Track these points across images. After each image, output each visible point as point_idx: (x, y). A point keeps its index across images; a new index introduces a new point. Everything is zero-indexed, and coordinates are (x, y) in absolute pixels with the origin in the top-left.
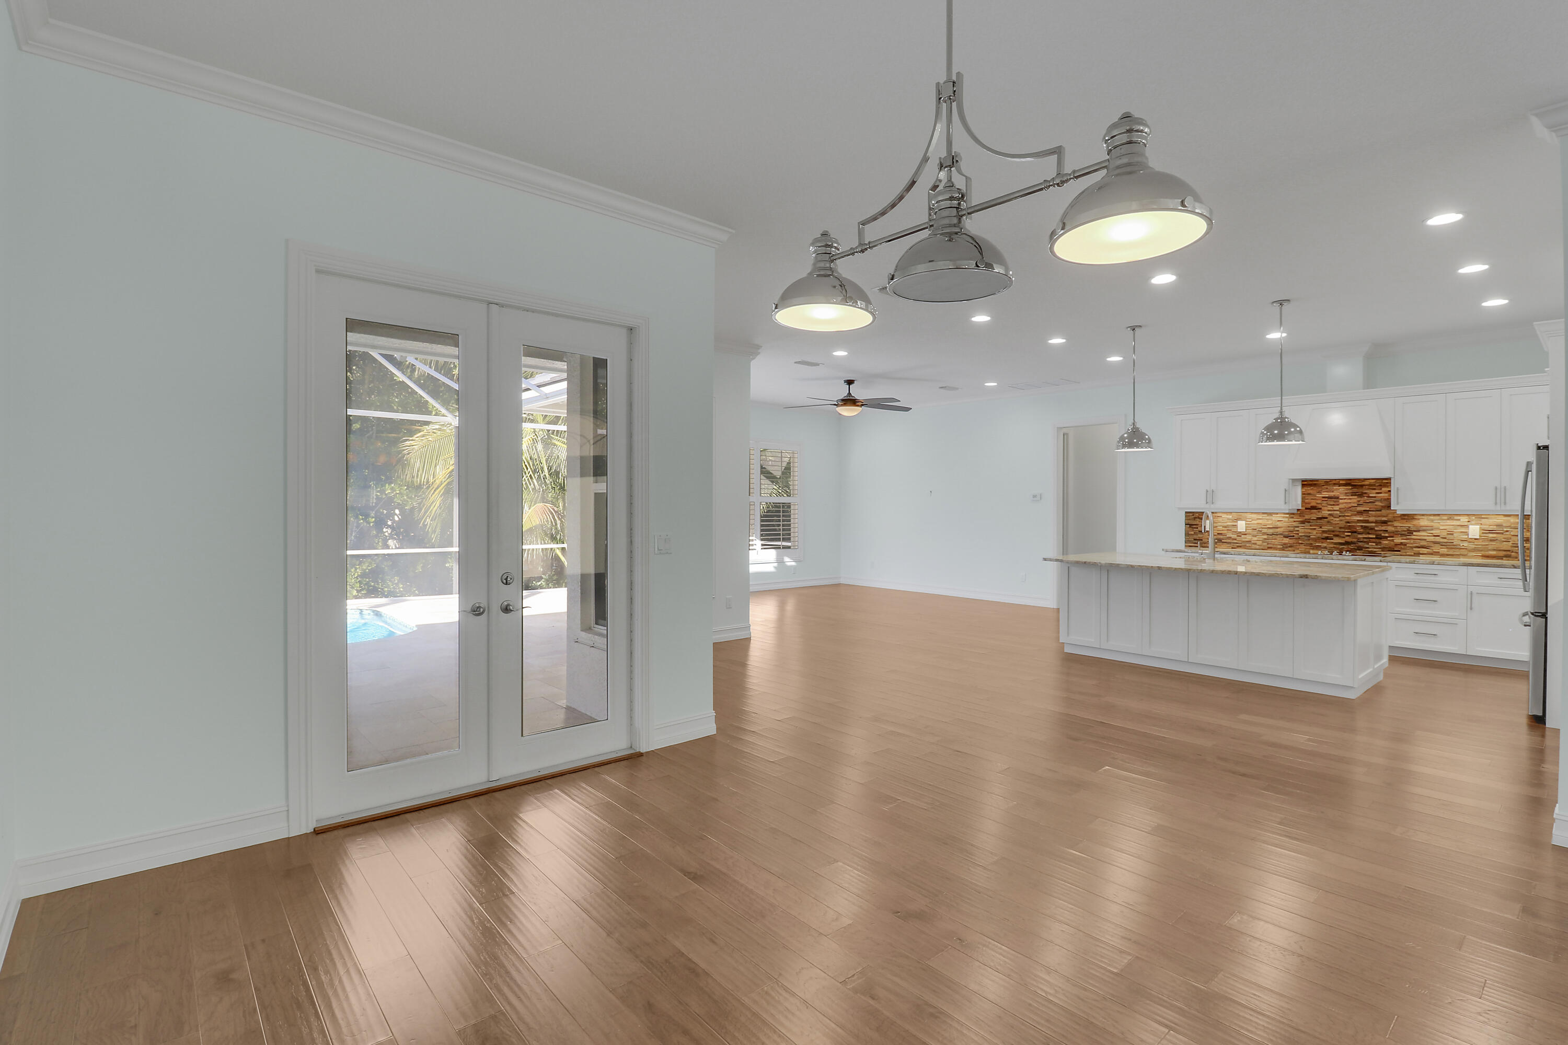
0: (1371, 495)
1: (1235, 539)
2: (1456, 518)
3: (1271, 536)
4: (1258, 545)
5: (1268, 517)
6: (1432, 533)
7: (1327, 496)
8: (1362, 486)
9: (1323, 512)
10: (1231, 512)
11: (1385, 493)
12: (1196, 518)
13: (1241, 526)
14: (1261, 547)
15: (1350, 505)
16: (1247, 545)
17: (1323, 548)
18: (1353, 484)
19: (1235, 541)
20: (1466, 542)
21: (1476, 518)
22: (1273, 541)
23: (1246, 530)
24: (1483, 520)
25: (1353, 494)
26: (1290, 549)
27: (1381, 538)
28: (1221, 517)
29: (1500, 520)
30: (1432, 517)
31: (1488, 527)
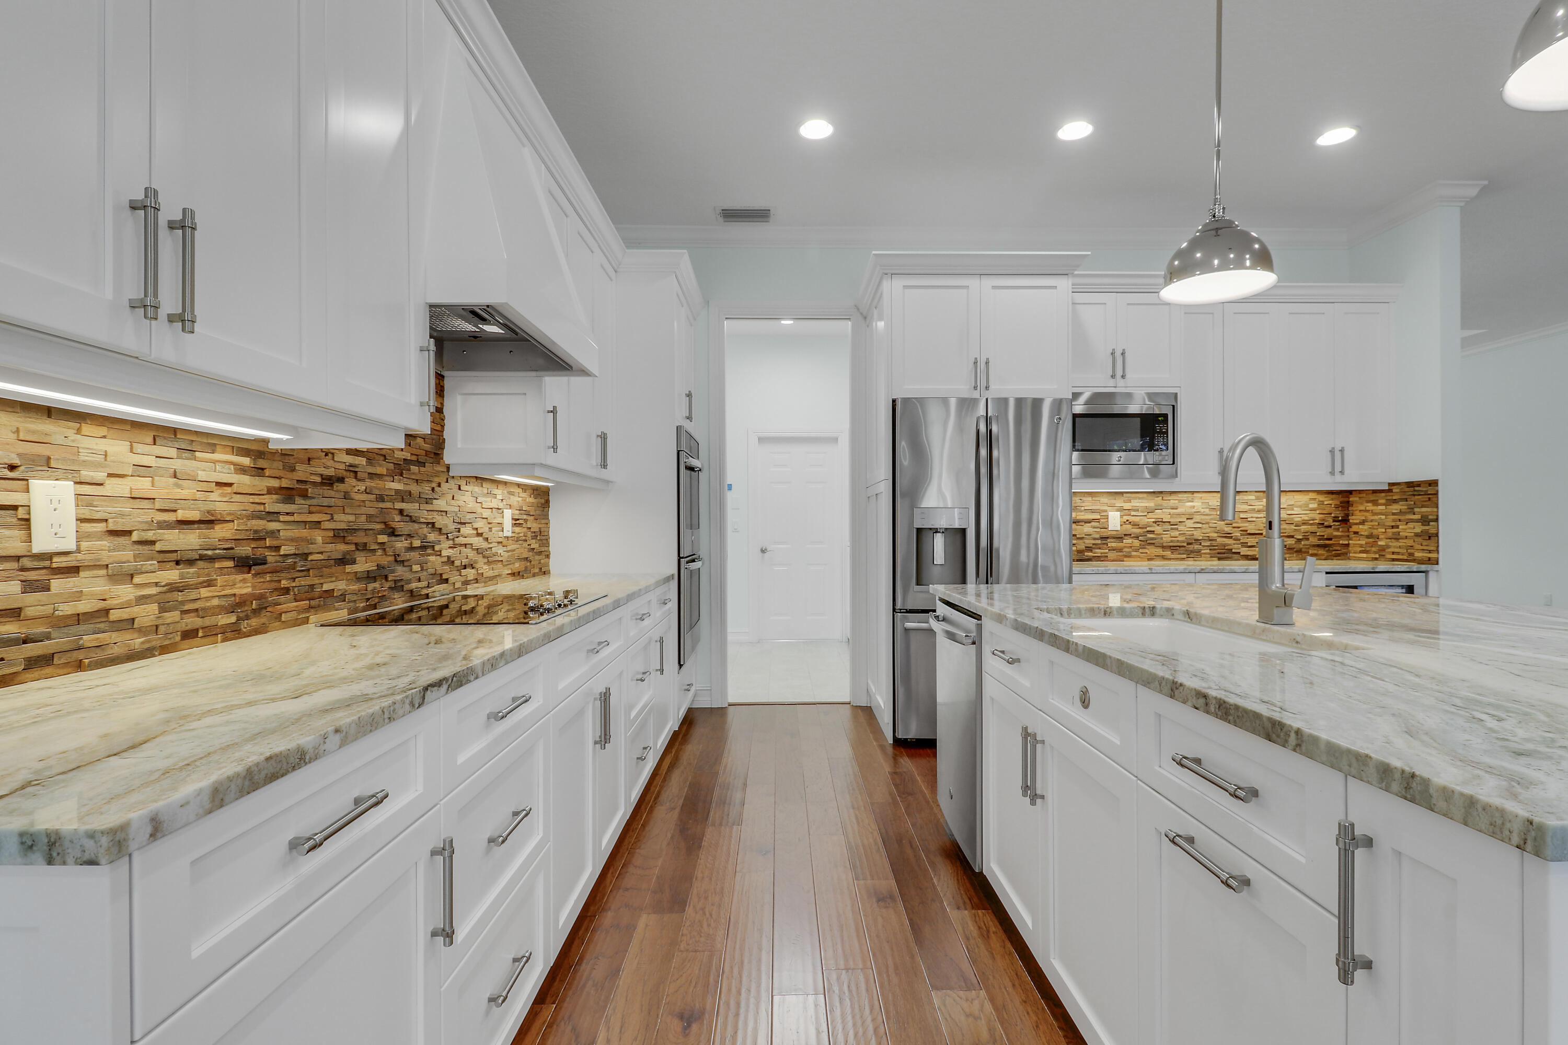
1: (12, 613)
2: (495, 491)
3: (192, 570)
5: (179, 461)
6: (477, 529)
13: (53, 512)
20: (502, 545)
23: (78, 537)
30: (477, 489)
31: (516, 512)
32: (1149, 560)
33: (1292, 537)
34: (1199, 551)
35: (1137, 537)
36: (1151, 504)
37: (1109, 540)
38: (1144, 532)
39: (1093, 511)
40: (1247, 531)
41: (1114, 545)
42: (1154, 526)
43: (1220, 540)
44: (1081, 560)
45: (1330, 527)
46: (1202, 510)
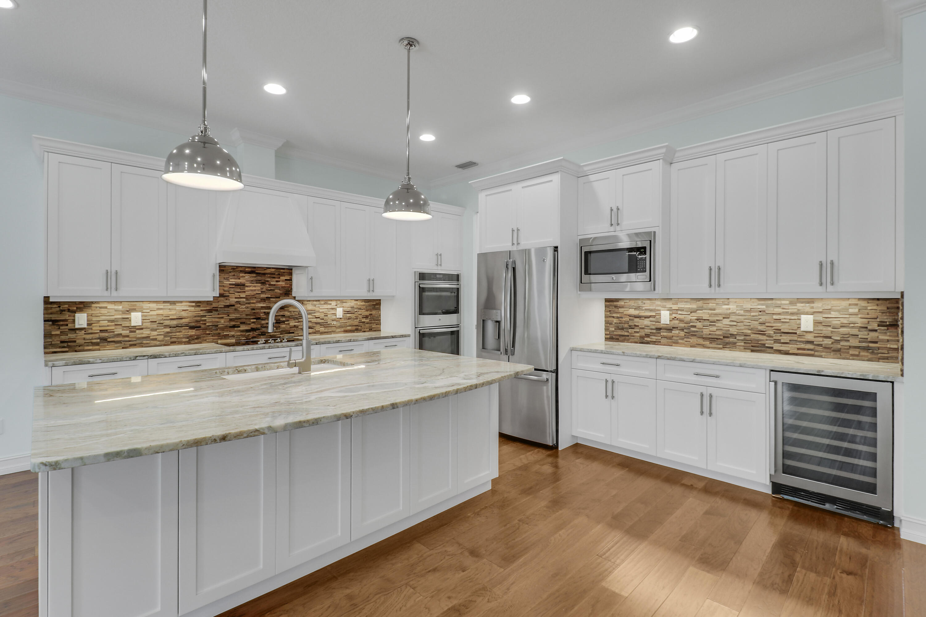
0: (272, 283)
1: (128, 336)
2: (330, 302)
3: (174, 329)
4: (159, 341)
5: (170, 307)
6: (315, 316)
7: (234, 283)
8: (264, 274)
9: (231, 300)
10: (121, 302)
11: (283, 281)
12: (64, 310)
13: (136, 318)
14: (163, 343)
15: (255, 292)
16: (144, 342)
17: (231, 337)
18: (257, 271)
19: (127, 339)
20: (335, 321)
21: (340, 302)
22: (177, 334)
23: (142, 323)
24: (344, 304)
25: (258, 282)
26: (196, 341)
27: (279, 323)
28: (106, 308)
29: (353, 303)
30: (315, 303)
31: (346, 309)
32: (691, 347)
33: (830, 337)
34: (735, 343)
35: (682, 330)
36: (694, 306)
37: (662, 331)
38: (688, 326)
39: (651, 310)
40: (780, 330)
41: (665, 334)
42: (696, 323)
43: (753, 336)
44: (642, 343)
45: (876, 331)
46: (738, 312)
